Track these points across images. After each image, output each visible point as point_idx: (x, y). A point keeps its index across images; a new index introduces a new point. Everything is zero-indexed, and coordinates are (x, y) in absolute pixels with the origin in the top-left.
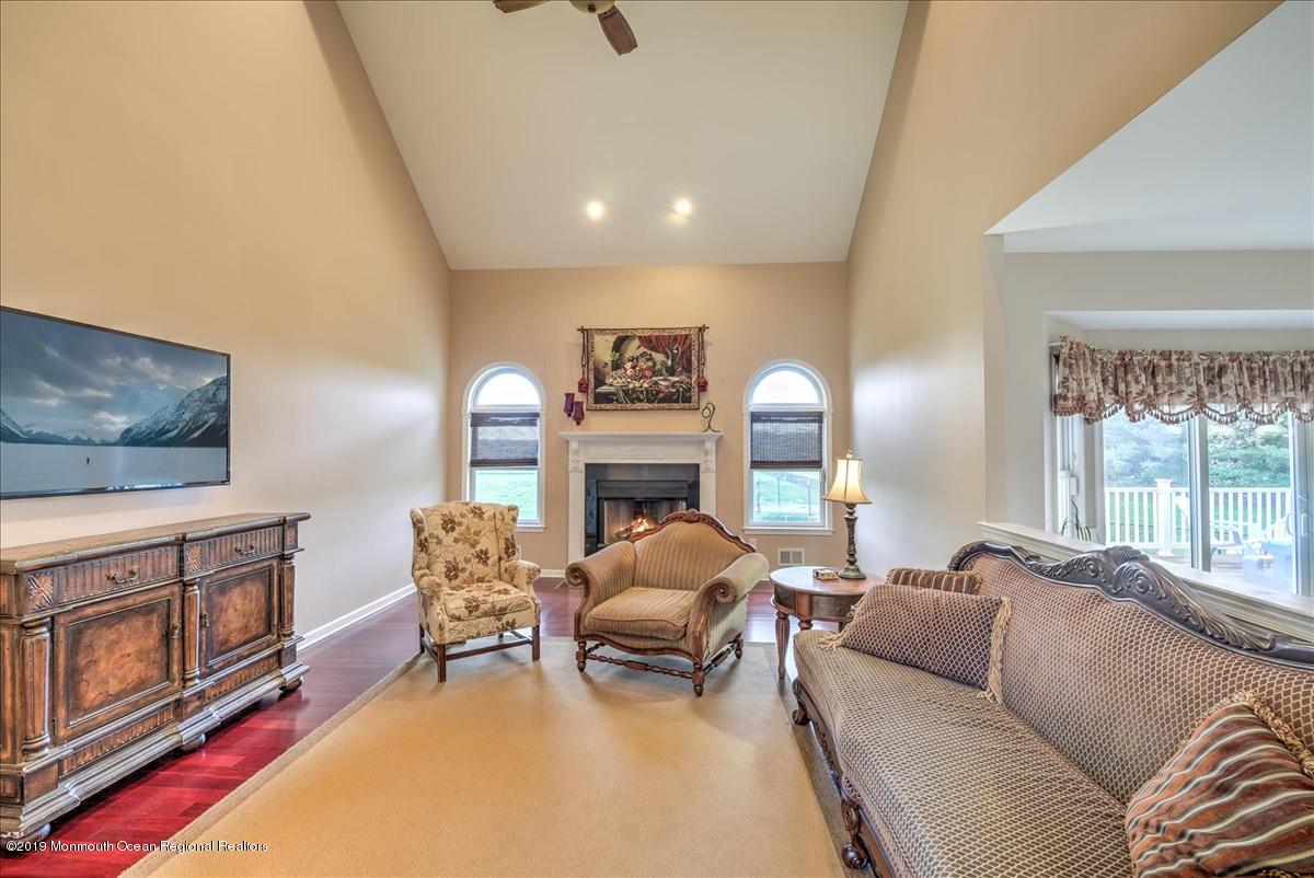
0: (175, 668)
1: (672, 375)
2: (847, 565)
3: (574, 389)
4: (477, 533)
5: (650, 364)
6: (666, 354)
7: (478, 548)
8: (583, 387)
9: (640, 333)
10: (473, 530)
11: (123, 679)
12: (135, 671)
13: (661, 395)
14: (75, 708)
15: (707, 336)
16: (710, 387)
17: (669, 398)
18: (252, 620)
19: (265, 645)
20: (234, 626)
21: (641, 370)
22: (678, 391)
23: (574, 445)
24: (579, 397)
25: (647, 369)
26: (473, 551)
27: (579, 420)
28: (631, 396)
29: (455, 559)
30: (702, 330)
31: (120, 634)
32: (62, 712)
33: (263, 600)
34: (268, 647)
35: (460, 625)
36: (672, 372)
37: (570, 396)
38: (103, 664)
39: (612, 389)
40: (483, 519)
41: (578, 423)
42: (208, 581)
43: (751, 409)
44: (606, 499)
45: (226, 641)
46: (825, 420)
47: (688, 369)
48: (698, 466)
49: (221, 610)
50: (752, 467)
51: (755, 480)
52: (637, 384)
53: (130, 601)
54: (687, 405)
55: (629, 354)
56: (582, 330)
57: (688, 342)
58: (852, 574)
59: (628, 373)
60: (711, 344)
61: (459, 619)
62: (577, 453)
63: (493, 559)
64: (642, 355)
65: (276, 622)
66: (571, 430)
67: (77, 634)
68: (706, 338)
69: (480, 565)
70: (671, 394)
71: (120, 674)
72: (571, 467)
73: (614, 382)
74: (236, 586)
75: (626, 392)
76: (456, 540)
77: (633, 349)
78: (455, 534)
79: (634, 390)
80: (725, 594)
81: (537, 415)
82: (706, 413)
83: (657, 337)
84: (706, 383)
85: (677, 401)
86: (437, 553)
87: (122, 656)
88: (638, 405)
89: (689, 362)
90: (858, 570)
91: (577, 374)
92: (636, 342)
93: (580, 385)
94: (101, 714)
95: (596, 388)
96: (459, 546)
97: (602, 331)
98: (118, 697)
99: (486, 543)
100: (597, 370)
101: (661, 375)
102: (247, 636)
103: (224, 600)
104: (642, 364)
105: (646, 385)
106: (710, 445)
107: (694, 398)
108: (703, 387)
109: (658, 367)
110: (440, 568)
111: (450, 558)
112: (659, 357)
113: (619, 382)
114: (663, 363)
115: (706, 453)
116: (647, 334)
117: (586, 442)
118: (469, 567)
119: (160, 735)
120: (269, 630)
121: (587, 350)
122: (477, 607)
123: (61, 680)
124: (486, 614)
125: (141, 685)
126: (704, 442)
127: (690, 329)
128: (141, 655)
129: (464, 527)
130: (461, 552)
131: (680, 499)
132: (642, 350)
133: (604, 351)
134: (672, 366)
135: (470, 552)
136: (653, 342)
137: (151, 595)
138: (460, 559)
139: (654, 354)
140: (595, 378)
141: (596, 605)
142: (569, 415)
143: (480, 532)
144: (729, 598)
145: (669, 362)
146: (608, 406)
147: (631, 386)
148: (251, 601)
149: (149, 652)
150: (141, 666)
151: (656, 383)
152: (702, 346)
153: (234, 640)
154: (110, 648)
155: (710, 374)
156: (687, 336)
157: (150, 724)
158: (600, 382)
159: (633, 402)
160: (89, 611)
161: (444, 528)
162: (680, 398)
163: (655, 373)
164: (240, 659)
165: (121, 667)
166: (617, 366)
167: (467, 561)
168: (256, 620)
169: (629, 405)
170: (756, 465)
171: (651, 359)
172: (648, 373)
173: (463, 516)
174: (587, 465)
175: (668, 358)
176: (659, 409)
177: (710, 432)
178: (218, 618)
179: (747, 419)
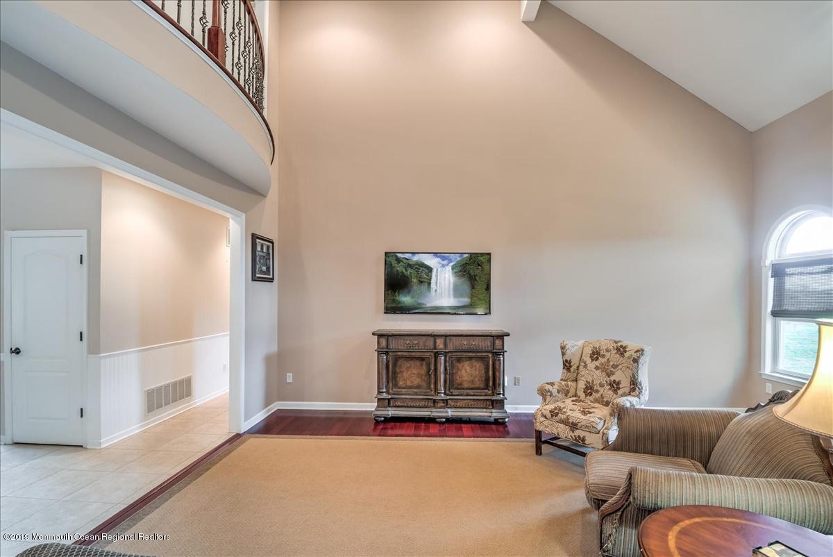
0: (432, 386)
4: (615, 366)
7: (612, 378)
10: (611, 363)
11: (412, 382)
12: (417, 381)
14: (396, 385)
18: (476, 380)
19: (484, 394)
20: (465, 379)
26: (608, 379)
29: (593, 381)
31: (411, 365)
32: (391, 385)
33: (483, 372)
34: (485, 395)
38: (405, 374)
40: (623, 357)
42: (450, 355)
45: (461, 384)
49: (458, 369)
53: (413, 354)
65: (491, 384)
67: (396, 360)
69: (611, 392)
71: (411, 379)
74: (467, 361)
76: (597, 368)
78: (597, 363)
86: (582, 373)
87: (412, 373)
94: (404, 391)
96: (598, 372)
98: (410, 387)
102: (473, 386)
103: (460, 365)
110: (582, 385)
111: (590, 379)
118: (601, 390)
119: (426, 410)
120: (487, 387)
123: (390, 373)
125: (418, 387)
128: (419, 375)
129: (605, 360)
130: (598, 377)
135: (605, 379)
137: (422, 354)
138: (597, 382)
143: (618, 366)
148: (475, 370)
149: (422, 375)
150: (418, 380)
153: (466, 385)
154: (408, 368)
157: (423, 403)
160: (399, 353)
161: (591, 357)
164: (467, 395)
165: (412, 377)
167: (601, 385)
168: (479, 380)
173: (608, 350)
178: (456, 373)
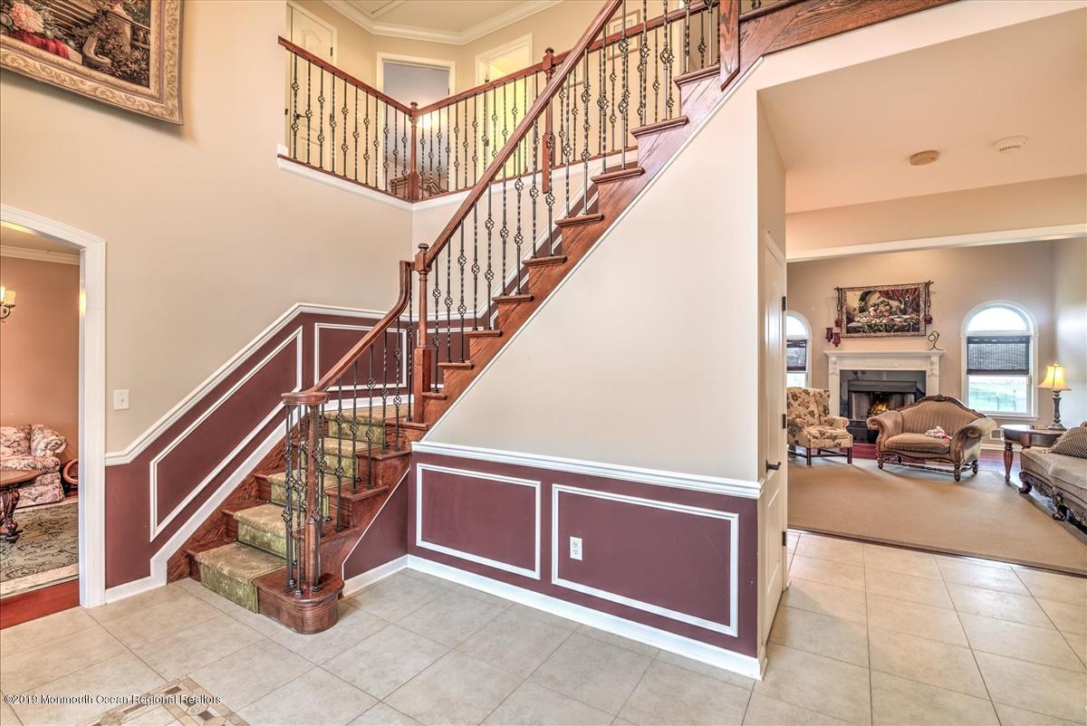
1: (905, 314)
2: (1054, 423)
3: (832, 325)
5: (888, 308)
6: (901, 302)
7: (810, 410)
8: (838, 323)
9: (881, 289)
10: (806, 401)
13: (896, 327)
15: (932, 288)
16: (934, 321)
17: (902, 329)
21: (881, 312)
22: (909, 324)
23: (833, 359)
24: (836, 330)
25: (886, 311)
27: (837, 344)
28: (873, 328)
29: (799, 413)
30: (928, 285)
35: (817, 441)
36: (904, 312)
37: (829, 330)
39: (859, 324)
40: (810, 396)
41: (837, 346)
43: (967, 335)
44: (855, 392)
46: (1032, 342)
47: (917, 310)
48: (925, 372)
50: (967, 373)
51: (970, 381)
52: (878, 321)
54: (916, 333)
55: (871, 303)
56: (838, 289)
57: (917, 292)
58: (1057, 427)
59: (871, 314)
60: (934, 293)
61: (817, 438)
62: (835, 363)
63: (817, 416)
64: (881, 303)
66: (830, 349)
68: (930, 289)
69: (811, 418)
70: (904, 326)
72: (830, 371)
73: (861, 320)
75: (869, 326)
76: (799, 405)
77: (874, 299)
78: (798, 402)
79: (876, 325)
80: (973, 433)
81: (805, 341)
82: (932, 338)
83: (893, 291)
84: (931, 319)
85: (908, 331)
88: (878, 334)
89: (918, 305)
90: (1061, 425)
91: (834, 316)
92: (878, 295)
93: (836, 323)
95: (848, 323)
96: (801, 408)
97: (852, 289)
99: (813, 407)
100: (848, 313)
101: (896, 314)
104: (882, 308)
105: (884, 321)
106: (935, 359)
107: (922, 329)
108: (929, 321)
109: (894, 309)
112: (894, 304)
113: (864, 320)
114: (898, 307)
115: (932, 364)
116: (885, 289)
117: (841, 357)
118: (806, 418)
121: (841, 301)
122: (824, 434)
124: (828, 438)
126: (930, 357)
127: (919, 284)
130: (802, 411)
131: (909, 393)
132: (882, 299)
133: (853, 301)
134: (905, 309)
135: (806, 411)
136: (888, 294)
139: (890, 301)
140: (848, 318)
141: (889, 437)
142: (829, 341)
143: (809, 402)
144: (976, 435)
145: (902, 307)
146: (856, 335)
147: (873, 322)
151: (893, 319)
152: (928, 294)
155: (933, 312)
156: (916, 289)
158: (850, 320)
159: (874, 332)
162: (912, 329)
163: (891, 314)
166: (862, 310)
167: (805, 415)
169: (872, 334)
170: (970, 372)
171: (888, 304)
172: (886, 314)
174: (841, 371)
175: (901, 303)
176: (894, 336)
177: (935, 350)
179: (964, 342)
